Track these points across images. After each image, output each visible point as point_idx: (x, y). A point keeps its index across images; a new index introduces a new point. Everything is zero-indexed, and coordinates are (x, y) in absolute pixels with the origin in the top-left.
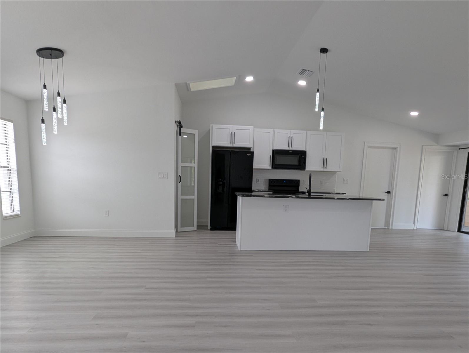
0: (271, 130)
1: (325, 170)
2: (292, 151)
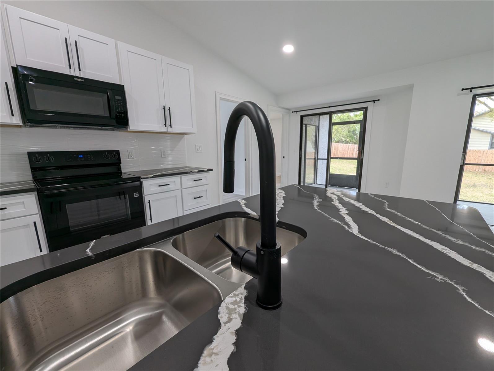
2: (83, 80)
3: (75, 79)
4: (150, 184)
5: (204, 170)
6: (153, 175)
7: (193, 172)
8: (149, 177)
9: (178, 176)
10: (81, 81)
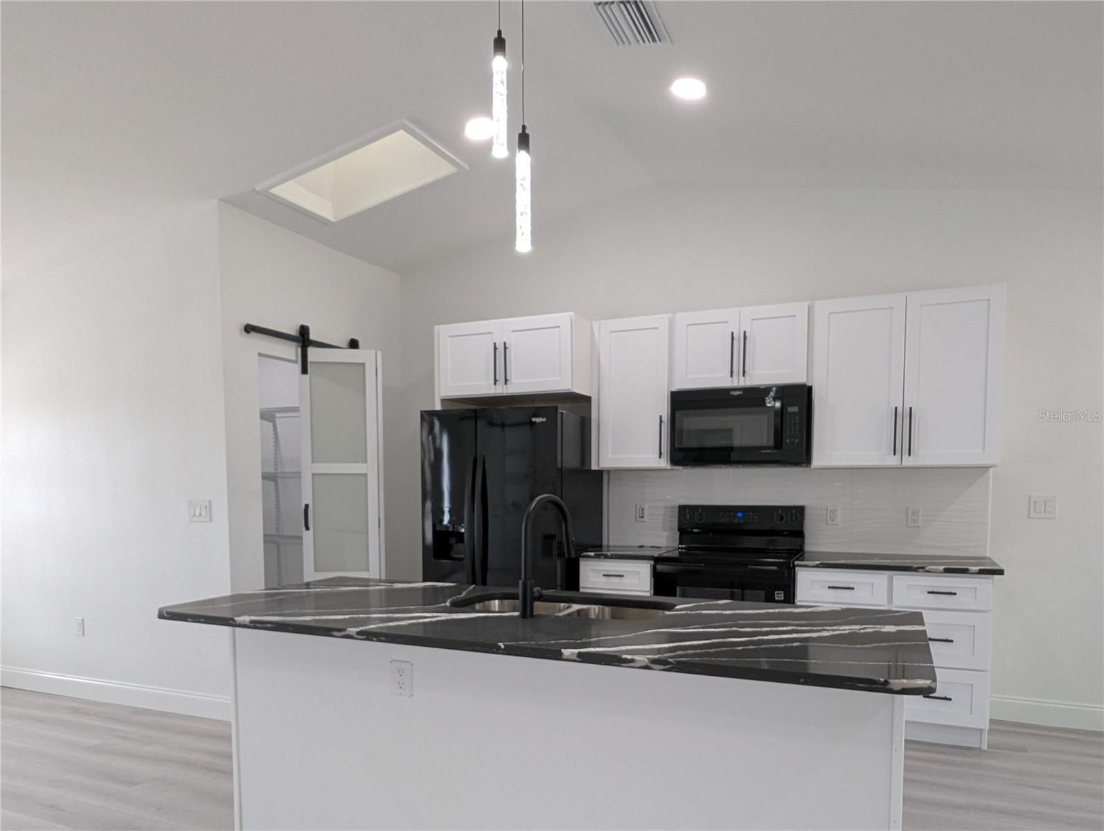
0: (661, 320)
1: (908, 461)
2: (741, 393)
3: (732, 393)
4: (811, 581)
5: (967, 570)
6: (818, 563)
7: (927, 569)
8: (811, 565)
9: (884, 574)
10: (739, 395)
